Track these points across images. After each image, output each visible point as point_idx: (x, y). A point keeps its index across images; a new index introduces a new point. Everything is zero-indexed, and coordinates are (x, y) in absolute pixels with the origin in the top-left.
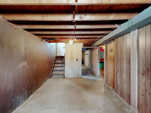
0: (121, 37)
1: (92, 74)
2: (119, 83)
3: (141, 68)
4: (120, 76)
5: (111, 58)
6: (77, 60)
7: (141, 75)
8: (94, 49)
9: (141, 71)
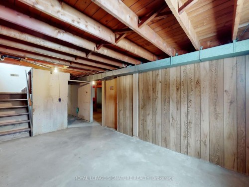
0: (124, 77)
1: (80, 121)
2: (122, 121)
3: (141, 104)
4: (123, 114)
5: (111, 97)
6: (60, 100)
7: (140, 109)
8: (81, 84)
9: (141, 106)
